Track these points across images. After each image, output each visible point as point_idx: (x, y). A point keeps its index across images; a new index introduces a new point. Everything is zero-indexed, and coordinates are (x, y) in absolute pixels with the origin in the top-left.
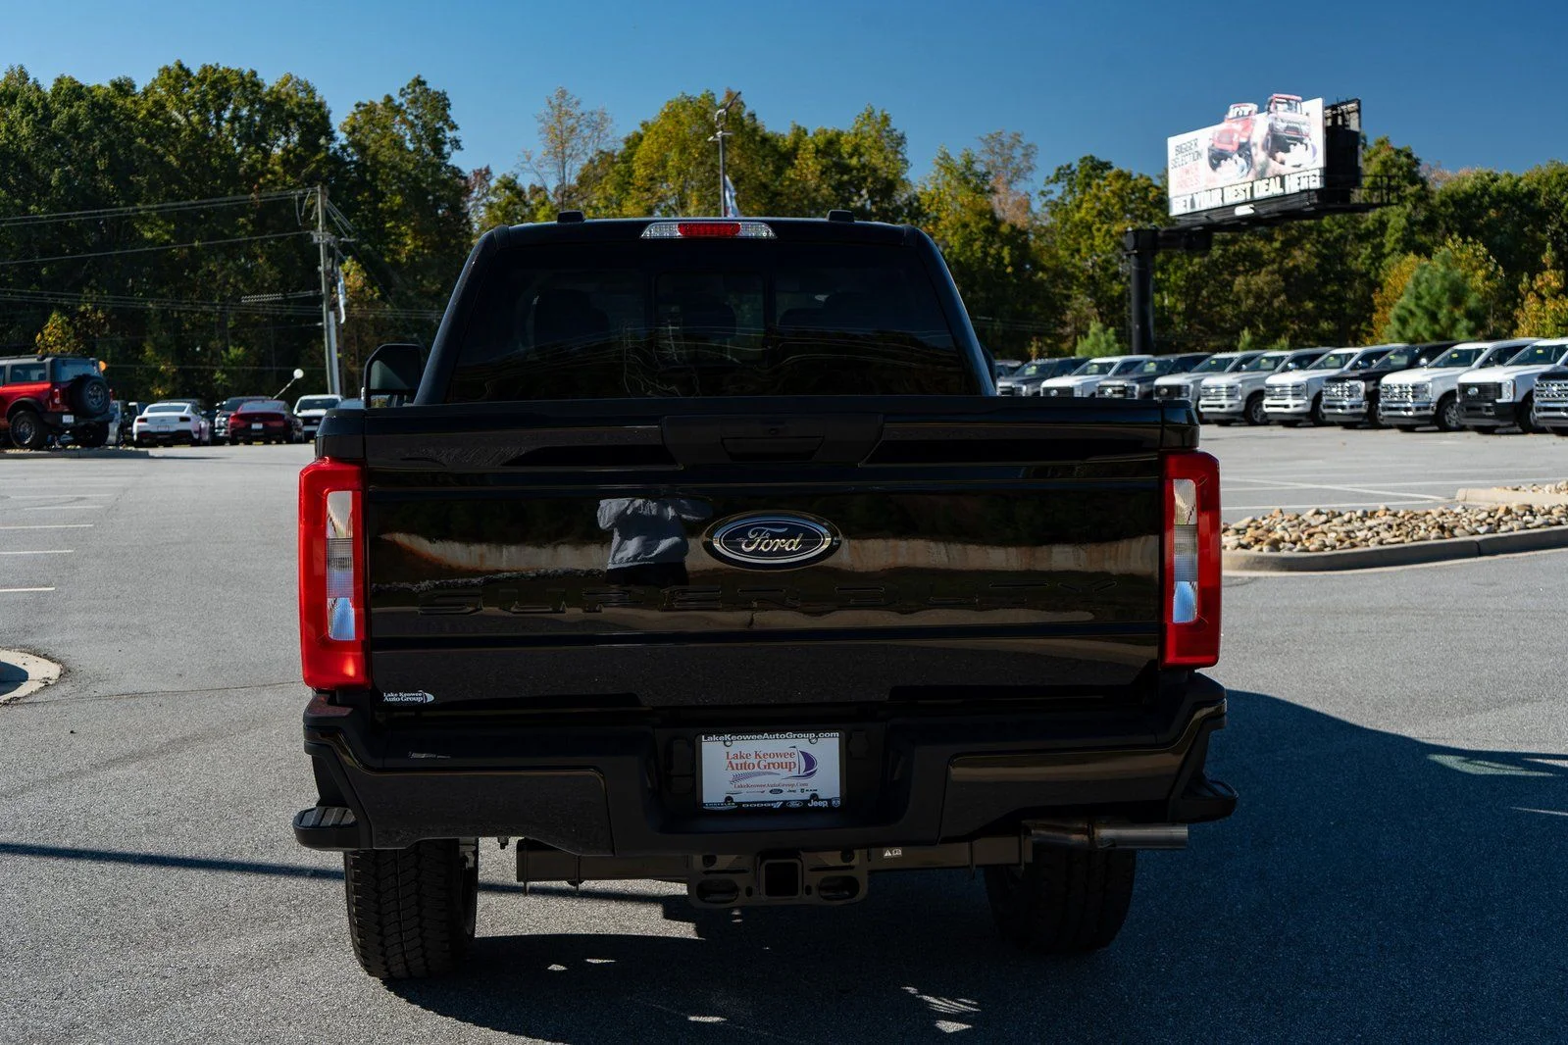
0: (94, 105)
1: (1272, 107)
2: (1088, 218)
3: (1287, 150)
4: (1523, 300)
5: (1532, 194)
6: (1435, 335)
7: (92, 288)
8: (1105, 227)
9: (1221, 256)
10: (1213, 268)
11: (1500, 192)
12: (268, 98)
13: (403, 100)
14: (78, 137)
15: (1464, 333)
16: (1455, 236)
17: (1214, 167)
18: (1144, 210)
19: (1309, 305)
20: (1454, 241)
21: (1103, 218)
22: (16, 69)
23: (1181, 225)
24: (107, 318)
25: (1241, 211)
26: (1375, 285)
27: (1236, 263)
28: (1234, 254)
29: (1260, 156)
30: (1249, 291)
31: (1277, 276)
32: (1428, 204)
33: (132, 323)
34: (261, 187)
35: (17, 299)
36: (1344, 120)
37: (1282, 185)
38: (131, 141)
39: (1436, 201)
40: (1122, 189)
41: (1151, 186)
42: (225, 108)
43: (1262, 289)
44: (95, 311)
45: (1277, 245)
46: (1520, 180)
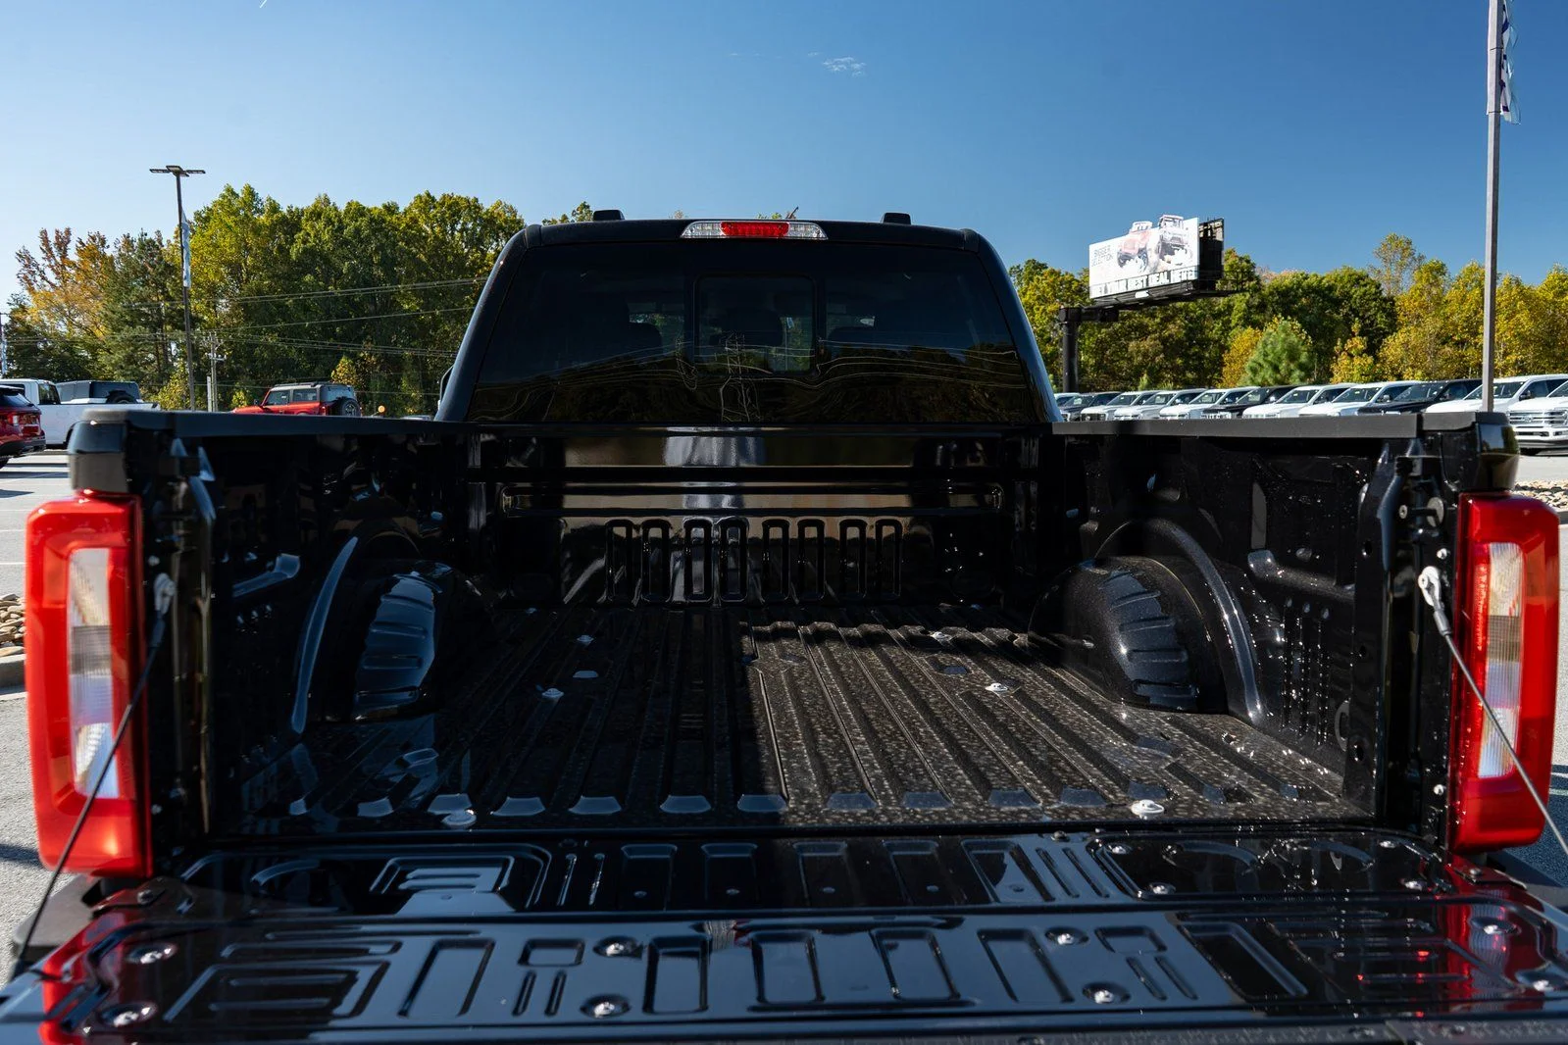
0: (372, 220)
1: (1162, 224)
2: (1031, 301)
3: (1172, 254)
4: (1337, 357)
5: (1331, 288)
6: (1277, 381)
7: (368, 341)
8: (1042, 307)
9: (1120, 327)
10: (1115, 337)
11: (1309, 287)
12: (485, 217)
13: (574, 218)
14: (361, 241)
15: (1298, 380)
16: (1280, 316)
17: (1121, 265)
18: (1069, 296)
19: (1179, 361)
20: (1279, 319)
21: (1041, 302)
22: (322, 197)
23: (1098, 304)
24: (378, 361)
25: (1139, 295)
26: (1224, 348)
27: (1130, 333)
28: (1129, 327)
29: (1153, 257)
30: (1139, 351)
31: (1158, 342)
32: (1261, 294)
33: (393, 364)
34: (479, 275)
35: (320, 347)
36: (1212, 233)
37: (1169, 277)
38: (395, 244)
39: (1266, 291)
40: (1054, 282)
41: (1073, 280)
42: (457, 222)
43: (1148, 350)
44: (370, 356)
45: (1158, 320)
46: (1323, 278)
